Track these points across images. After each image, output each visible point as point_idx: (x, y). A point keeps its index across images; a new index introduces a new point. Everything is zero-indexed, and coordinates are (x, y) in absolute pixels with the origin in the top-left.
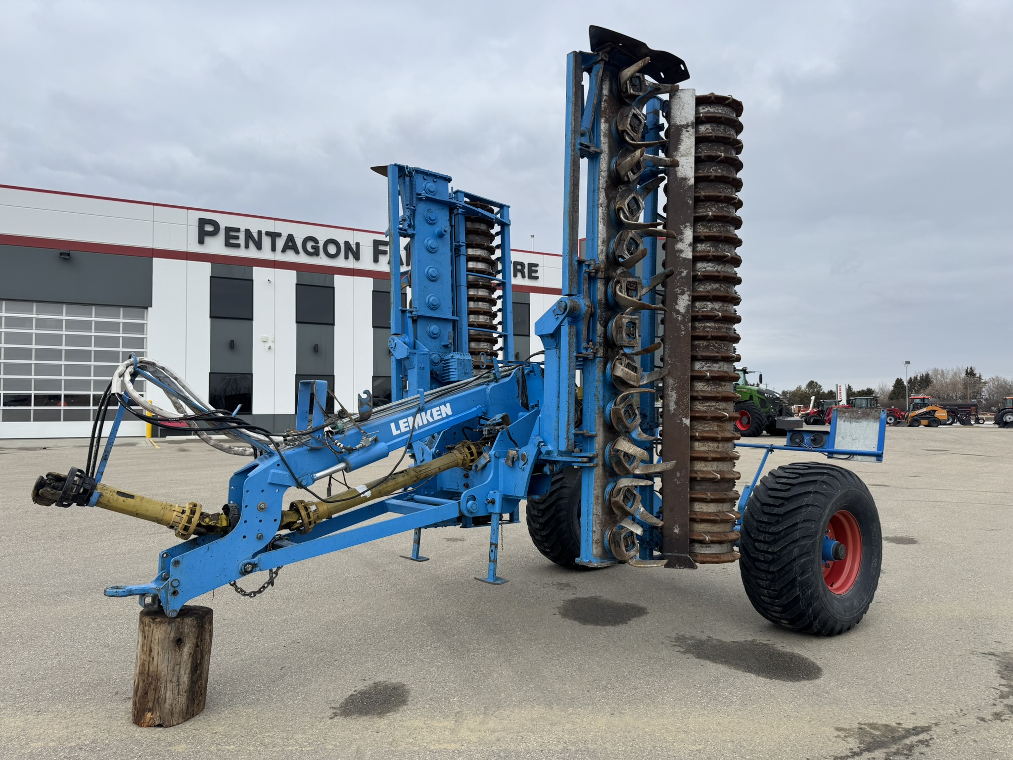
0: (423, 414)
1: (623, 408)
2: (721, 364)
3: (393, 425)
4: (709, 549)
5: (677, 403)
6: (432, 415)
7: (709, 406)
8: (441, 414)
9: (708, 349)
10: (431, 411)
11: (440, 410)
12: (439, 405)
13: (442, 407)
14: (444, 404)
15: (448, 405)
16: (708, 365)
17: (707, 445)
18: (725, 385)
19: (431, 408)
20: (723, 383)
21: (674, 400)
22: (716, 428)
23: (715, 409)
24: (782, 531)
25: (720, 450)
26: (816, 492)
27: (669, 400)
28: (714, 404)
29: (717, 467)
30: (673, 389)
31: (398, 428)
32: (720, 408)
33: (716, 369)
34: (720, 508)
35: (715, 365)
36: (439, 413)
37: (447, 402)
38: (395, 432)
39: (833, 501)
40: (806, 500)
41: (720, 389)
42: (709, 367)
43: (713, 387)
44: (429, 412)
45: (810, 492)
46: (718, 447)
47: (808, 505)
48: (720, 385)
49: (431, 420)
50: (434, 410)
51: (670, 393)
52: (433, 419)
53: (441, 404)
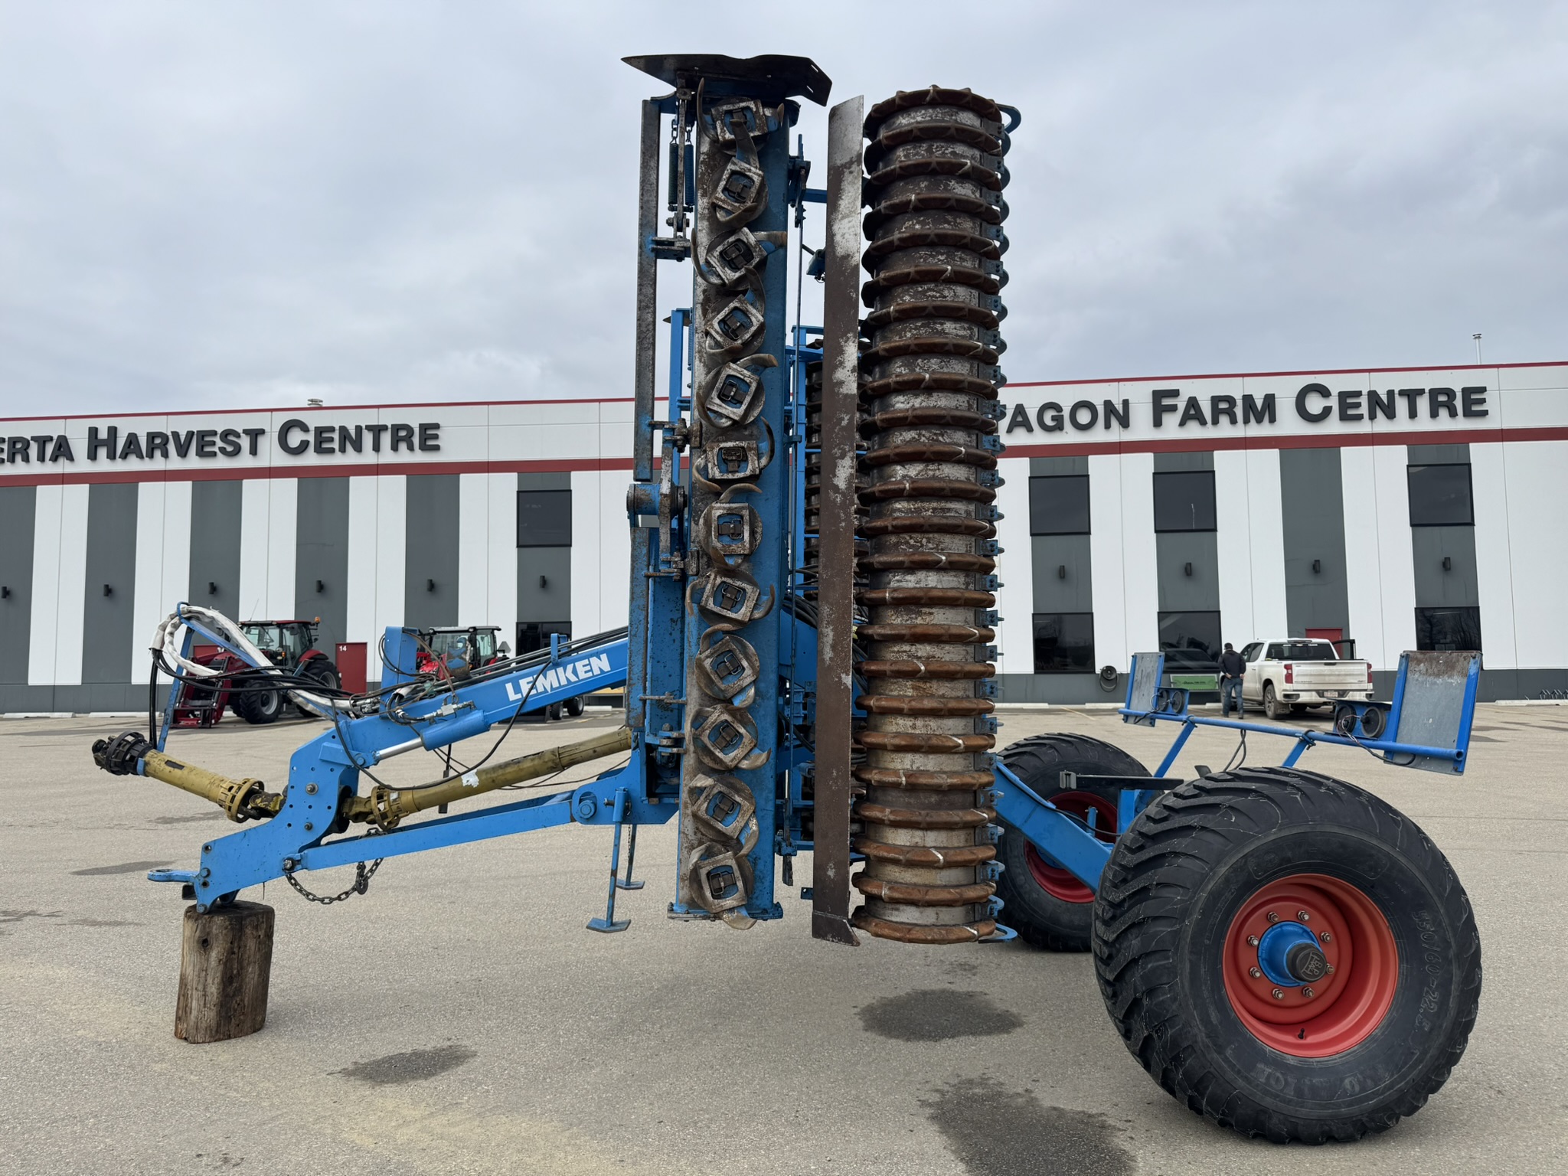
0: (560, 670)
1: (707, 657)
2: (921, 575)
3: (509, 687)
4: (897, 913)
5: (834, 647)
6: (575, 672)
7: (898, 652)
8: (591, 670)
9: (897, 549)
10: (574, 666)
11: (590, 664)
12: (588, 657)
13: (594, 660)
14: (597, 655)
15: (604, 657)
16: (897, 578)
17: (894, 722)
18: (931, 614)
19: (574, 661)
20: (924, 610)
21: (831, 642)
22: (910, 692)
23: (909, 656)
24: (1124, 900)
25: (918, 732)
26: (1203, 828)
27: (823, 643)
28: (906, 647)
29: (913, 762)
30: (828, 623)
31: (517, 690)
32: (919, 655)
33: (911, 585)
34: (917, 840)
35: (908, 577)
36: (588, 668)
37: (602, 652)
38: (512, 696)
39: (1246, 851)
40: (1179, 844)
41: (919, 621)
42: (898, 581)
43: (905, 617)
44: (570, 667)
45: (1190, 828)
46: (914, 727)
47: (1177, 854)
48: (919, 613)
49: (573, 679)
50: (579, 665)
51: (824, 630)
52: (578, 677)
53: (592, 655)
